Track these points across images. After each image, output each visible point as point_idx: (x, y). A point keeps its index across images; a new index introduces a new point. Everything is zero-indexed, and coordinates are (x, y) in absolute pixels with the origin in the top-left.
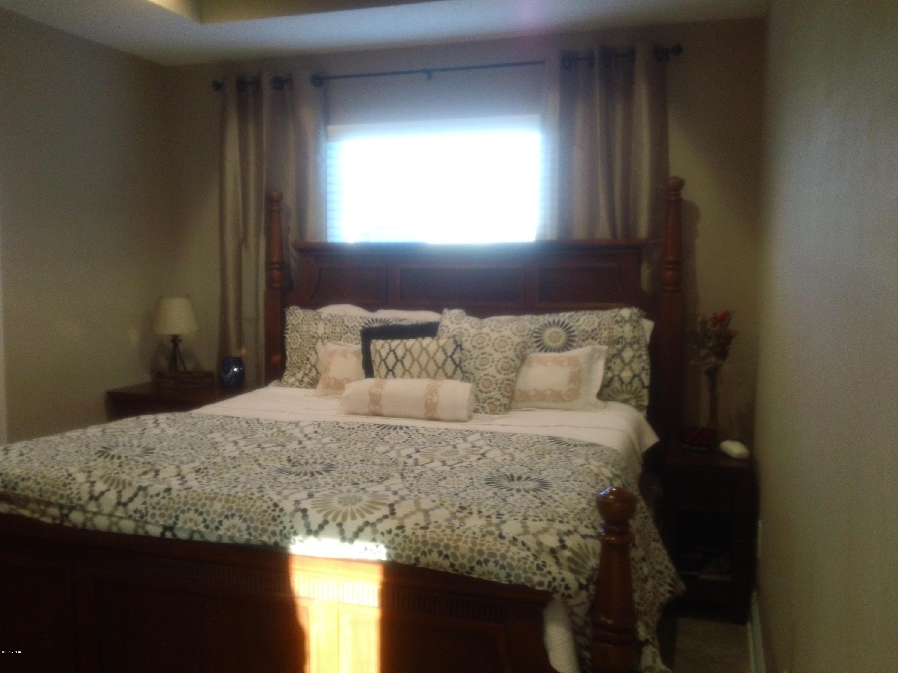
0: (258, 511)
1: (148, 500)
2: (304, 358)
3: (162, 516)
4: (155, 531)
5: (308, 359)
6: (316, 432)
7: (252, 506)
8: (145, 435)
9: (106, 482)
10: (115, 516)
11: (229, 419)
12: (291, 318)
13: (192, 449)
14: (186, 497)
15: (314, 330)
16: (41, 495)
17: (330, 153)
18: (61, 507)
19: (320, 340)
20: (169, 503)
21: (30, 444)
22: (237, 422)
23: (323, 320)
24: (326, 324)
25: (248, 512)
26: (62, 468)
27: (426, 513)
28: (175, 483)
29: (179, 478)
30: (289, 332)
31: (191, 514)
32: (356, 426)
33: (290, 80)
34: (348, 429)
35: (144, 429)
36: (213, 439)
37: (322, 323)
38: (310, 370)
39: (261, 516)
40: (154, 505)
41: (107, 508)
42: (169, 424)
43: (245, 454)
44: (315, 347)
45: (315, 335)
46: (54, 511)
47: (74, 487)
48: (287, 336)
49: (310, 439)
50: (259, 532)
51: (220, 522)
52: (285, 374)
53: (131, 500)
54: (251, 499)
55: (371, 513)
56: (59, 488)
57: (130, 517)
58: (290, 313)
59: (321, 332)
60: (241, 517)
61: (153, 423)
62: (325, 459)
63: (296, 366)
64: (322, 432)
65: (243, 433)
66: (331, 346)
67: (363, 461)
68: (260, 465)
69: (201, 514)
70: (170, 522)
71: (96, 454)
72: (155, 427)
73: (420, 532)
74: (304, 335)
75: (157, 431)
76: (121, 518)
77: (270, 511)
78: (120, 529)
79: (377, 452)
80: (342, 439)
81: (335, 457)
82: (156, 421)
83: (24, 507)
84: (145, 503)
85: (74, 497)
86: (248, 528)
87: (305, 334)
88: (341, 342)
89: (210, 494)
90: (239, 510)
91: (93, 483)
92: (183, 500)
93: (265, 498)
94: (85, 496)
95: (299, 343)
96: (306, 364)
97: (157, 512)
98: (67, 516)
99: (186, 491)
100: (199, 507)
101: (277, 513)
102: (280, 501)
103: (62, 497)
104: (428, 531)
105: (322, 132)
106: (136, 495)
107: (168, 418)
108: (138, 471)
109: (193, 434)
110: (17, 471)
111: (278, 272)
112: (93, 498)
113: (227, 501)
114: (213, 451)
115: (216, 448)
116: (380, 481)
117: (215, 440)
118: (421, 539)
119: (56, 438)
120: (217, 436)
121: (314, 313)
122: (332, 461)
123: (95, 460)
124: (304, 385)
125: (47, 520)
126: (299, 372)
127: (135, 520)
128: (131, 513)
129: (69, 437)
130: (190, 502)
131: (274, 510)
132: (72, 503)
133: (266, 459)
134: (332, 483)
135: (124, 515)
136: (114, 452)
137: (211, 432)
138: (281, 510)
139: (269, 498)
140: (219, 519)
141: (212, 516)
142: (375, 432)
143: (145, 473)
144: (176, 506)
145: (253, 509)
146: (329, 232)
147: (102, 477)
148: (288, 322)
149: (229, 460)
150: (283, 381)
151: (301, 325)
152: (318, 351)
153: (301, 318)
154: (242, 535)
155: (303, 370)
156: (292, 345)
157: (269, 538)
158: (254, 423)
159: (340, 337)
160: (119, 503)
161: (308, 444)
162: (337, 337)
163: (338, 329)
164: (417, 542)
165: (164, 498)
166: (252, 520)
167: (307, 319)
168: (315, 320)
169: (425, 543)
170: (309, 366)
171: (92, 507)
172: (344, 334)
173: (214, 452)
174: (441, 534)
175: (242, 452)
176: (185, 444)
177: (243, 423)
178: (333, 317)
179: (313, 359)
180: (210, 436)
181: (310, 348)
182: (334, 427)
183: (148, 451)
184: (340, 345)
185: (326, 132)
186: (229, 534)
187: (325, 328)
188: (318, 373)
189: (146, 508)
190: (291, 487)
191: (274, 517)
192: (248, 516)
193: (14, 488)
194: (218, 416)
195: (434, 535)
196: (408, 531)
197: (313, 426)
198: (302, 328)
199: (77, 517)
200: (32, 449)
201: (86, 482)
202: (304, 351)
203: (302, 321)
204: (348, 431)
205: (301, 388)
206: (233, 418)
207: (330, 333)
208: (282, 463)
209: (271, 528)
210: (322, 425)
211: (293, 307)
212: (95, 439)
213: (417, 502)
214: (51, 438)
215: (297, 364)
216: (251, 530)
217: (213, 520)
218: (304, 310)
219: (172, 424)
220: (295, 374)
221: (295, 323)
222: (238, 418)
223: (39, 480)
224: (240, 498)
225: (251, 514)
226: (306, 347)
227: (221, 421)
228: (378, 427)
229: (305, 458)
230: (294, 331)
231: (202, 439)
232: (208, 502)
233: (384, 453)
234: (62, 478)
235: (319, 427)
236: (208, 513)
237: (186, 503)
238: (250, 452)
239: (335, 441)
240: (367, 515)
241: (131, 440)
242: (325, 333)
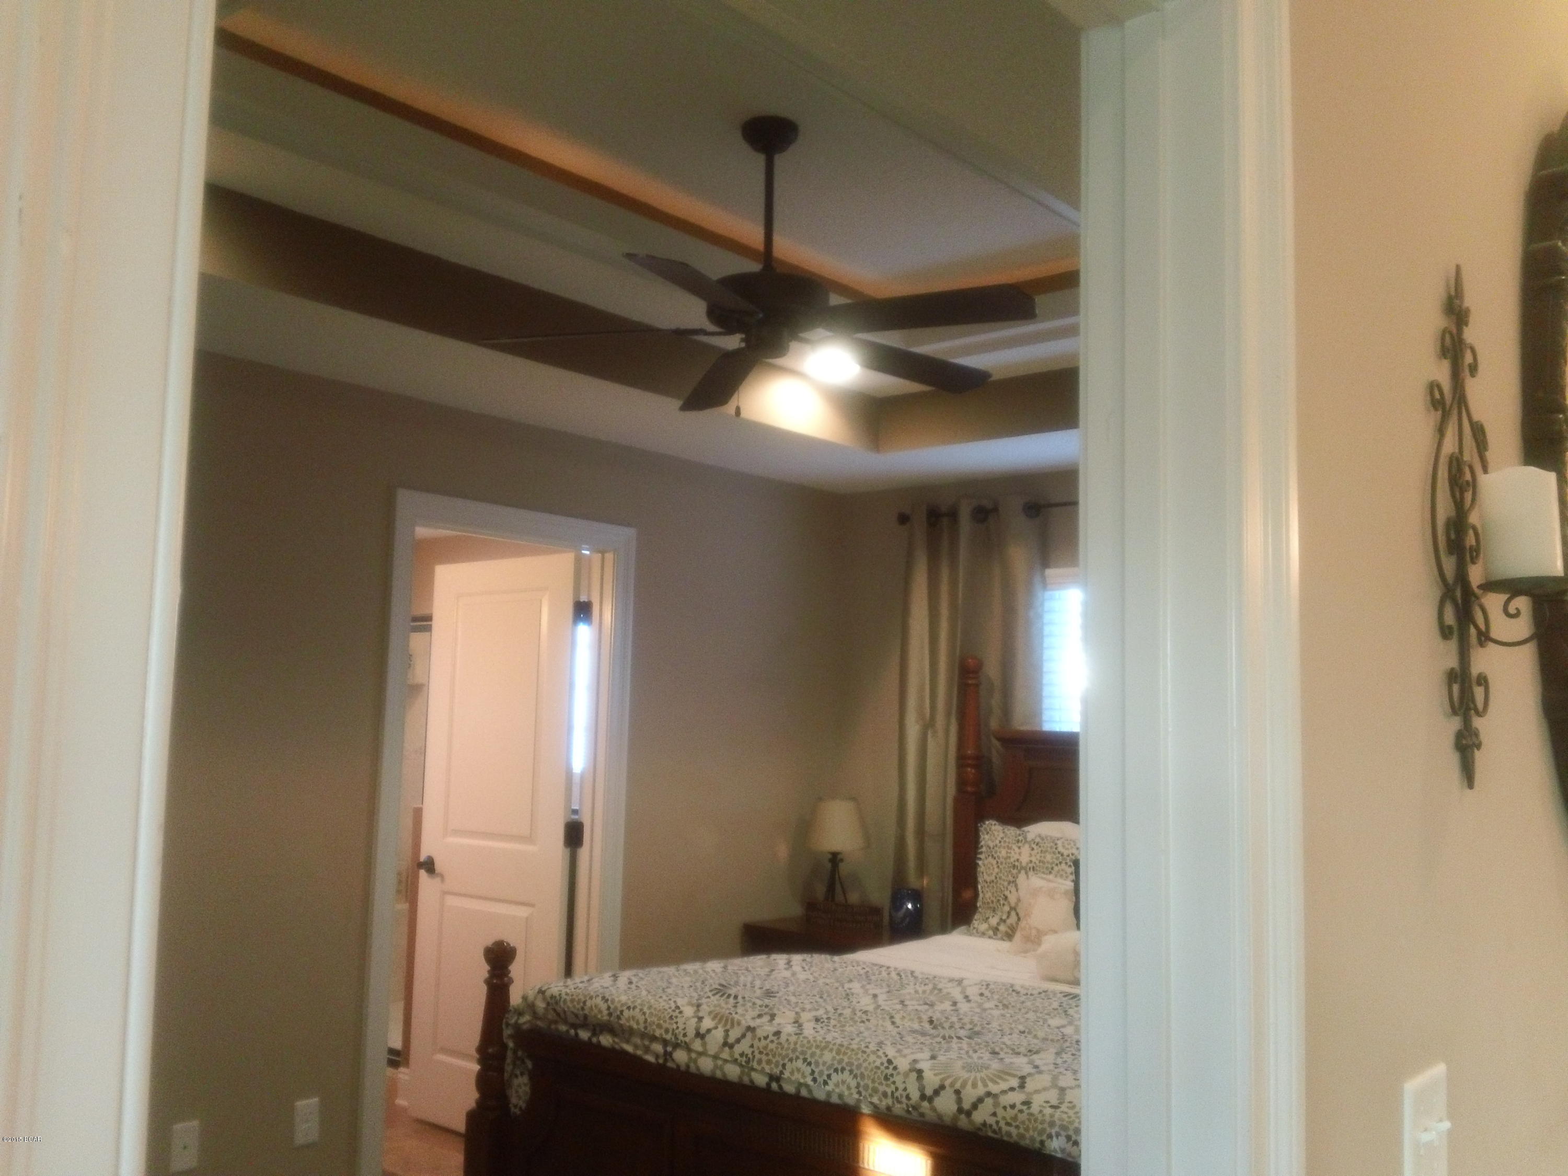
0: (870, 1068)
1: (756, 1043)
2: (1000, 896)
3: (769, 1062)
4: (760, 1080)
5: (1006, 898)
6: (982, 995)
7: (865, 1060)
8: (772, 977)
9: (713, 1019)
10: (720, 1058)
11: (875, 968)
12: (987, 837)
13: (821, 997)
14: (796, 1043)
15: (1016, 857)
16: (646, 1028)
17: (1048, 605)
18: (665, 1043)
19: (1023, 872)
20: (777, 1048)
21: (641, 973)
22: (887, 972)
23: (1029, 843)
24: (1033, 849)
25: (859, 1066)
26: (670, 999)
27: (1062, 1090)
28: (789, 1029)
29: (797, 1025)
30: (982, 856)
31: (800, 1063)
32: (1035, 992)
33: (995, 510)
34: (1024, 995)
35: (773, 970)
36: (850, 989)
37: (1027, 846)
38: (1009, 913)
39: (873, 1073)
40: (762, 1050)
41: (712, 1048)
42: (803, 968)
43: (881, 1010)
44: (1016, 881)
45: (1016, 863)
46: (658, 1048)
47: (681, 1021)
48: (980, 863)
49: (969, 1001)
50: (870, 1091)
51: (829, 1076)
52: (976, 917)
53: (738, 1041)
54: (864, 1052)
55: (996, 1083)
56: (665, 1021)
57: (735, 1061)
58: (985, 829)
59: (1025, 859)
60: (851, 1071)
61: (785, 964)
62: (976, 1025)
63: (991, 908)
64: (989, 995)
65: (889, 986)
66: (1036, 881)
67: (1023, 1032)
68: (893, 1023)
69: (809, 1064)
70: (776, 1071)
71: (711, 991)
72: (786, 969)
73: (1048, 1111)
74: (1002, 863)
75: (787, 974)
76: (726, 1061)
77: (882, 1068)
78: (724, 1074)
79: (1049, 1026)
80: (1010, 1006)
81: (988, 1024)
82: (789, 963)
83: (628, 1042)
84: (752, 1046)
85: (680, 1032)
86: (858, 1086)
87: (1004, 861)
88: (1051, 877)
89: (821, 1042)
90: (850, 1064)
91: (700, 1019)
92: (792, 1046)
93: (880, 1053)
94: (691, 1033)
95: (994, 874)
96: (1004, 905)
97: (764, 1058)
98: (671, 1054)
99: (797, 1037)
100: (808, 1056)
101: (890, 1071)
102: (895, 1058)
103: (667, 1031)
104: (1058, 1110)
105: (1037, 579)
106: (744, 1036)
107: (804, 960)
108: (752, 1013)
109: (828, 981)
110: (624, 998)
111: (973, 771)
112: (699, 1035)
113: (838, 1053)
114: (845, 1002)
115: (849, 999)
116: (1029, 1054)
117: (853, 991)
118: (1047, 1118)
119: (670, 970)
120: (856, 986)
121: (1018, 832)
122: (983, 1028)
123: (709, 997)
124: (999, 935)
125: (650, 1058)
126: (993, 916)
127: (741, 1065)
128: (737, 1056)
129: (685, 970)
130: (799, 1049)
131: (887, 1068)
132: (677, 1038)
133: (903, 1017)
134: (966, 1049)
135: (729, 1058)
136: (733, 991)
137: (850, 981)
138: (895, 1068)
139: (884, 1053)
140: (828, 1073)
141: (821, 1067)
142: (1059, 1001)
143: (760, 1016)
144: (784, 1053)
145: (865, 1065)
146: (1046, 716)
147: (710, 1013)
148: (983, 843)
149: (859, 1014)
150: (972, 927)
151: (999, 848)
152: (1019, 886)
153: (999, 839)
154: (852, 1094)
155: (1000, 914)
156: (986, 877)
157: (881, 1100)
158: (907, 976)
159: (1050, 870)
160: (725, 1044)
161: (963, 1007)
162: (1047, 868)
163: (1049, 857)
164: (1042, 1122)
165: (772, 1041)
166: (862, 1076)
167: (1007, 840)
168: (1018, 841)
169: (1052, 1124)
170: (1007, 908)
171: (697, 1045)
172: (1057, 865)
173: (846, 1004)
174: (1073, 1116)
175: (879, 1006)
176: (815, 992)
177: (894, 975)
178: (1043, 839)
179: (1012, 899)
180: (847, 986)
181: (1009, 883)
182: (1007, 990)
183: (769, 994)
184: (1050, 881)
185: (1044, 578)
186: (837, 1090)
187: (1031, 855)
188: (1019, 919)
189: (753, 1052)
190: (917, 1047)
191: (886, 1075)
192: (859, 1072)
193: (619, 1018)
194: (864, 963)
195: (1065, 1116)
196: (1035, 1108)
197: (980, 986)
198: (1000, 852)
199: (680, 1056)
200: (642, 979)
201: (693, 1017)
202: (1001, 886)
203: (1000, 842)
204: (1025, 997)
205: (994, 939)
206: (882, 966)
207: (1037, 862)
208: (922, 1024)
209: (882, 1089)
210: (992, 986)
211: (991, 821)
212: (713, 975)
213: (1055, 1078)
214: (665, 969)
215: (991, 905)
216: (861, 1089)
217: (821, 1073)
218: (1004, 827)
219: (807, 968)
220: (988, 918)
221: (991, 845)
222: (888, 968)
223: (645, 1009)
224: (853, 1050)
225: (863, 1070)
226: (1004, 880)
227: (867, 969)
228: (1065, 996)
229: (950, 1021)
230: (989, 856)
231: (837, 988)
232: (818, 1052)
233: (1058, 1028)
234: (670, 1011)
235: (986, 989)
236: (817, 1064)
237: (794, 1050)
238: (887, 1008)
239: (1001, 1007)
240: (990, 1084)
241: (754, 981)
242: (1031, 861)
